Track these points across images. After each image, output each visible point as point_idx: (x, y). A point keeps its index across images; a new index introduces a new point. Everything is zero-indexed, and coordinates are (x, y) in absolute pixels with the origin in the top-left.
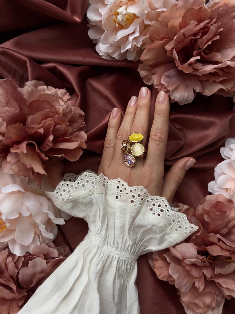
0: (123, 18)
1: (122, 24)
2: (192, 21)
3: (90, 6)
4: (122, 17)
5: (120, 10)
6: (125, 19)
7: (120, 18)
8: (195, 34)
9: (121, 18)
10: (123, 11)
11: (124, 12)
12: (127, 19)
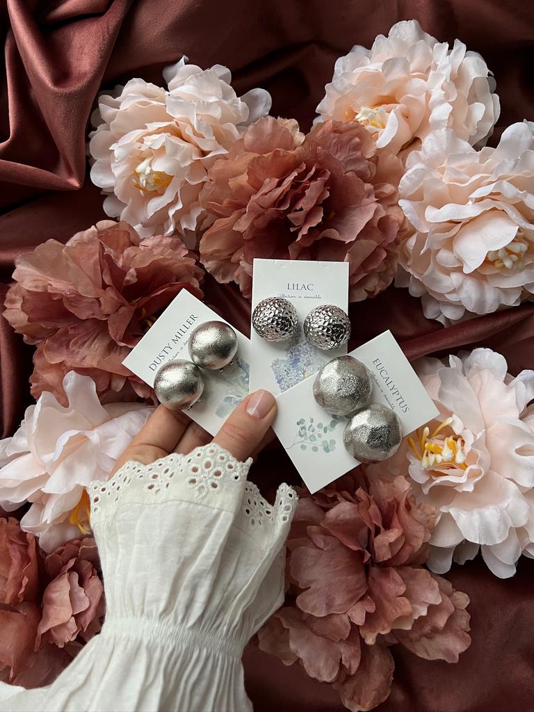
0: (149, 181)
1: (149, 189)
2: (268, 180)
3: (94, 163)
4: (146, 179)
5: (139, 168)
6: (151, 181)
7: (143, 181)
8: (279, 202)
9: (145, 182)
10: (145, 170)
11: (148, 171)
12: (156, 181)
